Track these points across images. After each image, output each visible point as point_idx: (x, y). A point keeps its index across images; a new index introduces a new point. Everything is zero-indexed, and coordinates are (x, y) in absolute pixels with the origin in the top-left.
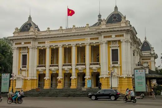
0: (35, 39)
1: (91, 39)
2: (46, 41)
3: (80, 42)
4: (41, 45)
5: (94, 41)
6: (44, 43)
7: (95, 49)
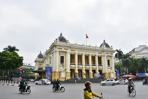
0: (70, 47)
1: (99, 53)
2: (76, 50)
4: (73, 52)
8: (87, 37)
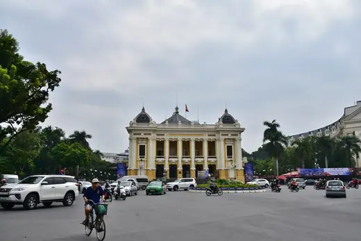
0: (155, 131)
1: (209, 135)
2: (165, 134)
3: (199, 138)
4: (160, 137)
5: (212, 138)
6: (163, 135)
7: (212, 145)
8: (187, 110)
